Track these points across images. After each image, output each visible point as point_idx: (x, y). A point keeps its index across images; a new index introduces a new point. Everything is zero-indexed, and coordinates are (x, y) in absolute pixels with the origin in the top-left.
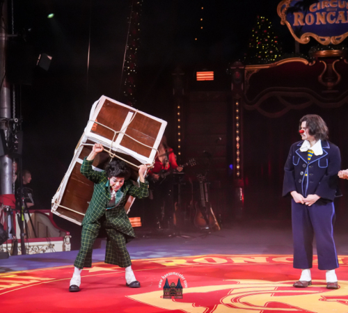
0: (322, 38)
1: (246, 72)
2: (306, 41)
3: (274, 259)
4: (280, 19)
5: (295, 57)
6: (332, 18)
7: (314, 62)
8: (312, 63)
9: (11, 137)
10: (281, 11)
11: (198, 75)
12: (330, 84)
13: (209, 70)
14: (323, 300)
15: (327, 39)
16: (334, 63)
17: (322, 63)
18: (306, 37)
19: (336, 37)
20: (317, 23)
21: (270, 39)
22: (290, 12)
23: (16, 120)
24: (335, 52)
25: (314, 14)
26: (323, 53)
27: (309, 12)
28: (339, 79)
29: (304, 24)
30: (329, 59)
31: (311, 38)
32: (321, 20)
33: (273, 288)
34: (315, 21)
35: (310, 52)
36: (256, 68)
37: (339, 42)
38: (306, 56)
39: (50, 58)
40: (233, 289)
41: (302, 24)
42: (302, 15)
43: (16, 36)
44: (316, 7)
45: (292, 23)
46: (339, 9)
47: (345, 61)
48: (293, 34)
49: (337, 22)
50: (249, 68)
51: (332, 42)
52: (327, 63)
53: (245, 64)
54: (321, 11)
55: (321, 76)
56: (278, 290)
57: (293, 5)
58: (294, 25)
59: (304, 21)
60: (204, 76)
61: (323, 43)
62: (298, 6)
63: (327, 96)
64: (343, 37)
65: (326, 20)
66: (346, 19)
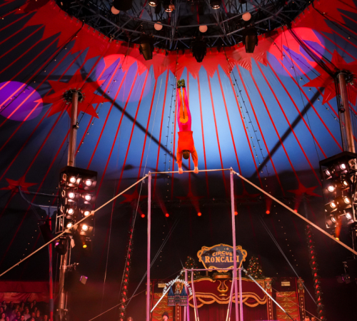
4: (199, 259)
5: (206, 277)
6: (223, 260)
8: (214, 281)
9: (63, 319)
10: (199, 255)
12: (223, 291)
16: (224, 282)
17: (219, 281)
18: (211, 268)
20: (216, 262)
22: (204, 255)
23: (66, 310)
24: (225, 276)
25: (215, 257)
26: (219, 277)
27: (212, 256)
28: (227, 289)
30: (222, 280)
32: (218, 260)
35: (213, 275)
37: (226, 271)
38: (211, 277)
39: (87, 278)
41: (209, 262)
42: (209, 257)
43: (71, 266)
44: (215, 254)
45: (204, 260)
46: (226, 256)
47: (230, 281)
48: (205, 266)
51: (223, 271)
52: (221, 282)
54: (218, 256)
55: (219, 287)
57: (204, 253)
58: (205, 262)
59: (210, 260)
60: (162, 285)
62: (207, 253)
63: (221, 297)
64: (228, 269)
65: (220, 261)
66: (229, 260)
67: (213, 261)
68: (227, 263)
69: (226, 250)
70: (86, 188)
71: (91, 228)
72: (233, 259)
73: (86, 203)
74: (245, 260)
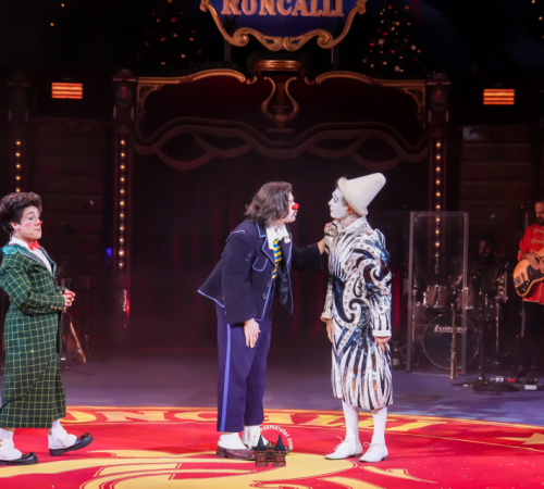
0: (269, 38)
1: (139, 88)
2: (242, 42)
3: (177, 415)
5: (223, 67)
6: (286, 6)
7: (255, 79)
8: (252, 79)
11: (54, 88)
12: (280, 118)
13: (74, 80)
14: (257, 486)
15: (277, 40)
16: (287, 83)
17: (268, 81)
18: (242, 35)
19: (292, 39)
20: (262, 13)
21: (180, 34)
24: (290, 64)
26: (270, 64)
28: (295, 109)
29: (239, 13)
30: (279, 75)
31: (251, 37)
32: (267, 6)
33: (174, 466)
34: (258, 9)
35: (248, 60)
36: (157, 82)
37: (296, 47)
38: (242, 65)
40: (104, 467)
41: (235, 12)
47: (306, 80)
48: (220, 28)
49: (294, 14)
50: (144, 81)
51: (285, 46)
52: (276, 82)
53: (137, 74)
55: (265, 103)
56: (181, 468)
58: (223, 13)
59: (239, 7)
60: (65, 90)
61: (270, 47)
63: (274, 136)
64: (303, 39)
65: (276, 9)
66: (309, 9)
67: (249, 8)
68: (299, 17)
74: (364, 11)
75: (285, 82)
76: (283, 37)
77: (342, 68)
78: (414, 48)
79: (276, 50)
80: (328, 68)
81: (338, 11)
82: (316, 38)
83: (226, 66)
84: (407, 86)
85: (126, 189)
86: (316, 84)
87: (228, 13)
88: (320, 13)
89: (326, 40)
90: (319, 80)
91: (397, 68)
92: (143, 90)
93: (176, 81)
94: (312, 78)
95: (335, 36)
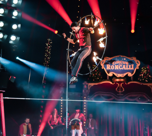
0: (117, 74)
1: (88, 85)
2: (111, 75)
4: (101, 67)
5: (107, 81)
6: (121, 67)
7: (114, 83)
8: (113, 83)
10: (102, 64)
12: (120, 92)
15: (119, 75)
17: (117, 84)
19: (122, 74)
20: (115, 69)
21: (97, 74)
24: (122, 80)
25: (114, 65)
26: (118, 80)
27: (113, 65)
30: (120, 82)
31: (113, 74)
32: (117, 68)
35: (113, 79)
36: (92, 84)
37: (123, 76)
38: (111, 80)
39: (15, 78)
41: (110, 69)
42: (109, 65)
43: (2, 69)
44: (115, 63)
46: (123, 64)
47: (126, 83)
48: (106, 72)
49: (123, 69)
50: (90, 84)
51: (121, 76)
52: (119, 84)
53: (88, 83)
54: (117, 64)
55: (117, 89)
57: (106, 62)
59: (110, 68)
61: (117, 76)
62: (108, 62)
63: (119, 96)
64: (125, 74)
65: (119, 68)
66: (126, 68)
67: (113, 68)
68: (124, 70)
69: (123, 60)
70: (13, 5)
71: (18, 38)
72: (128, 67)
73: (13, 17)
74: (138, 68)
75: (121, 84)
76: (120, 74)
77: (134, 80)
78: (150, 76)
79: (119, 77)
80: (131, 81)
81: (133, 69)
82: (127, 74)
83: (108, 80)
84: (149, 85)
85: (86, 108)
86: (128, 84)
87: (108, 69)
88: (128, 69)
89: (130, 75)
90: (129, 83)
91: (146, 81)
92: (89, 86)
93: (97, 84)
94: (127, 83)
95: (132, 74)
